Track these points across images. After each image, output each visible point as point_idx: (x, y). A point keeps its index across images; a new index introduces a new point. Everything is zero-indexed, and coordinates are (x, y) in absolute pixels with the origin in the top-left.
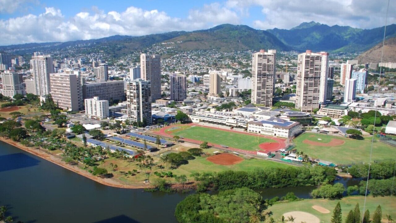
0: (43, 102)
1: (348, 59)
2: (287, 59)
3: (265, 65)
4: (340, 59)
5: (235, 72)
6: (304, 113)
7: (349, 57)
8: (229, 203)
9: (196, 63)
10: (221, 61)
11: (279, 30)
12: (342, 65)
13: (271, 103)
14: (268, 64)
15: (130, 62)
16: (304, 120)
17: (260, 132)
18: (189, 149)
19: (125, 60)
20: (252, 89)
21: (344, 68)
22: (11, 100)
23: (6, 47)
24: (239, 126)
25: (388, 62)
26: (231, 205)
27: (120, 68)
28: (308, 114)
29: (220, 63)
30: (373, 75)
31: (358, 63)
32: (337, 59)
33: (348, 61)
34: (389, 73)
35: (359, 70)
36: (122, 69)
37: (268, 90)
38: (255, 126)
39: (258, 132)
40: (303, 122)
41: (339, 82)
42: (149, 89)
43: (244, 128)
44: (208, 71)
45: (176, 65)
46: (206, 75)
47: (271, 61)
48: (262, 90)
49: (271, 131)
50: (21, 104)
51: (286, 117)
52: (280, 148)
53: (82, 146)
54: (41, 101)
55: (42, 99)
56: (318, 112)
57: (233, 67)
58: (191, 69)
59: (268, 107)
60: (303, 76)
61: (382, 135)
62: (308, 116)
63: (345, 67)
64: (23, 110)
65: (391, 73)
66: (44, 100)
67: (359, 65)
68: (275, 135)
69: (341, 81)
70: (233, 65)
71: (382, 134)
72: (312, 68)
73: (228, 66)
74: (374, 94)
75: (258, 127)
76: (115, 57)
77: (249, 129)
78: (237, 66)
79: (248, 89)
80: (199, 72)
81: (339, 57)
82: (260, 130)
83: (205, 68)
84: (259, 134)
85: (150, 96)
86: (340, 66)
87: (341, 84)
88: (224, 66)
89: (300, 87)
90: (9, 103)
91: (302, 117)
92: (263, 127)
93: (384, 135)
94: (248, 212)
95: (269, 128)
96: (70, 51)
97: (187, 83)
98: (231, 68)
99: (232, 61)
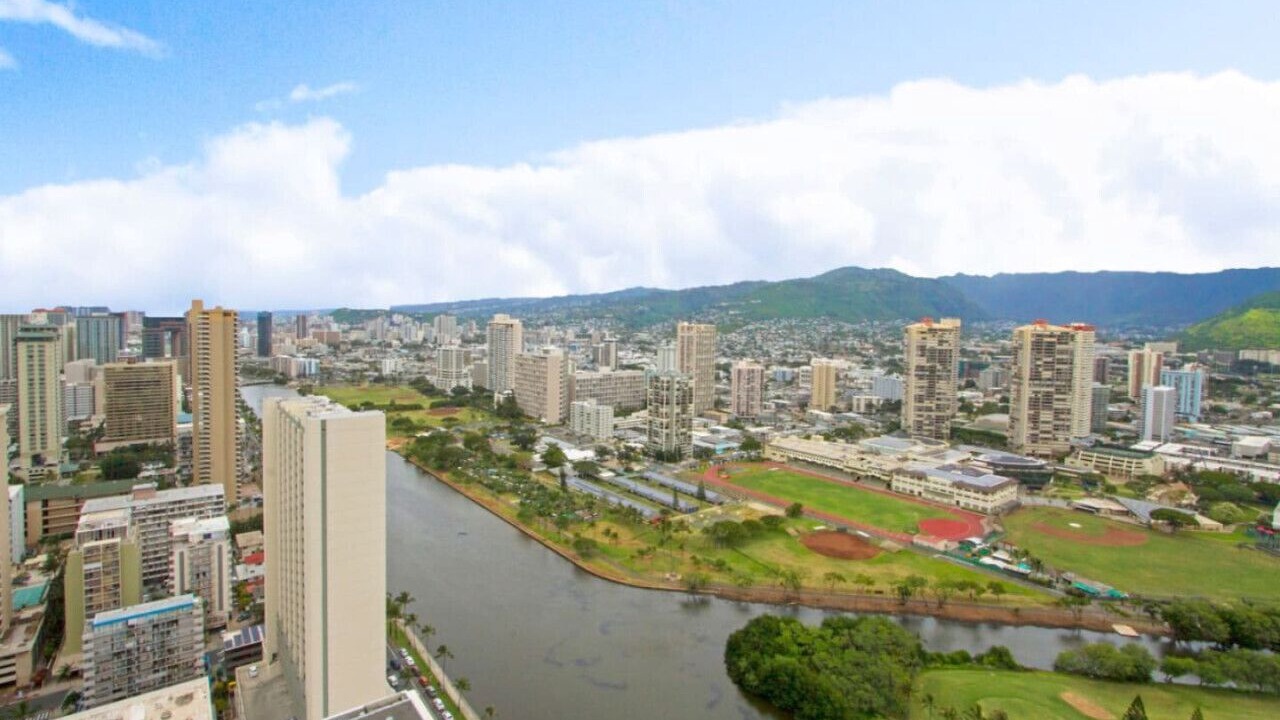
0: (498, 403)
1: (1149, 341)
2: (987, 338)
3: (932, 350)
4: (1126, 340)
5: (866, 363)
6: (1030, 458)
7: (1150, 336)
8: (844, 648)
9: (787, 343)
10: (838, 341)
11: (968, 277)
12: (1131, 355)
13: (948, 431)
14: (940, 348)
15: (659, 337)
16: (1030, 475)
17: (920, 493)
18: (764, 515)
19: (651, 333)
20: (903, 398)
21: (1136, 362)
22: (447, 396)
23: (452, 304)
24: (873, 477)
25: (1267, 348)
26: (851, 654)
27: (640, 348)
28: (1042, 462)
29: (835, 343)
30: (1222, 379)
31: (1178, 351)
32: (1116, 340)
33: (1147, 345)
34: (1272, 376)
35: (1181, 365)
36: (643, 350)
37: (939, 402)
38: (908, 480)
39: (916, 493)
40: (1027, 478)
41: (1126, 393)
42: (691, 389)
43: (884, 481)
44: (809, 360)
45: (746, 345)
46: (805, 368)
47: (947, 342)
48: (927, 403)
49: (947, 493)
50: (461, 405)
51: (985, 465)
52: (971, 536)
53: (557, 490)
54: (496, 399)
55: (499, 397)
56: (1068, 460)
57: (864, 352)
58: (775, 354)
59: (939, 441)
60: (1026, 374)
61: (1263, 534)
62: (1041, 467)
63: (1140, 358)
64: (462, 414)
65: (1275, 376)
66: (501, 399)
67: (1181, 355)
68: (958, 502)
69: (1130, 390)
70: (863, 349)
71: (1261, 529)
72: (1050, 359)
73: (853, 351)
74: (1229, 426)
75: (916, 481)
76: (632, 326)
77: (894, 484)
78: (871, 351)
79: (895, 398)
80: (790, 359)
81: (1123, 337)
82: (921, 489)
83: (803, 352)
84: (919, 499)
85: (691, 403)
86: (1127, 355)
87: (1130, 396)
88: (843, 351)
89: (1018, 399)
90: (443, 400)
91: (1026, 467)
92: (928, 484)
93: (1268, 532)
94: (890, 677)
95: (943, 488)
96: (555, 314)
97: (765, 380)
98: (859, 354)
99: (860, 341)
